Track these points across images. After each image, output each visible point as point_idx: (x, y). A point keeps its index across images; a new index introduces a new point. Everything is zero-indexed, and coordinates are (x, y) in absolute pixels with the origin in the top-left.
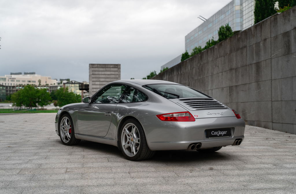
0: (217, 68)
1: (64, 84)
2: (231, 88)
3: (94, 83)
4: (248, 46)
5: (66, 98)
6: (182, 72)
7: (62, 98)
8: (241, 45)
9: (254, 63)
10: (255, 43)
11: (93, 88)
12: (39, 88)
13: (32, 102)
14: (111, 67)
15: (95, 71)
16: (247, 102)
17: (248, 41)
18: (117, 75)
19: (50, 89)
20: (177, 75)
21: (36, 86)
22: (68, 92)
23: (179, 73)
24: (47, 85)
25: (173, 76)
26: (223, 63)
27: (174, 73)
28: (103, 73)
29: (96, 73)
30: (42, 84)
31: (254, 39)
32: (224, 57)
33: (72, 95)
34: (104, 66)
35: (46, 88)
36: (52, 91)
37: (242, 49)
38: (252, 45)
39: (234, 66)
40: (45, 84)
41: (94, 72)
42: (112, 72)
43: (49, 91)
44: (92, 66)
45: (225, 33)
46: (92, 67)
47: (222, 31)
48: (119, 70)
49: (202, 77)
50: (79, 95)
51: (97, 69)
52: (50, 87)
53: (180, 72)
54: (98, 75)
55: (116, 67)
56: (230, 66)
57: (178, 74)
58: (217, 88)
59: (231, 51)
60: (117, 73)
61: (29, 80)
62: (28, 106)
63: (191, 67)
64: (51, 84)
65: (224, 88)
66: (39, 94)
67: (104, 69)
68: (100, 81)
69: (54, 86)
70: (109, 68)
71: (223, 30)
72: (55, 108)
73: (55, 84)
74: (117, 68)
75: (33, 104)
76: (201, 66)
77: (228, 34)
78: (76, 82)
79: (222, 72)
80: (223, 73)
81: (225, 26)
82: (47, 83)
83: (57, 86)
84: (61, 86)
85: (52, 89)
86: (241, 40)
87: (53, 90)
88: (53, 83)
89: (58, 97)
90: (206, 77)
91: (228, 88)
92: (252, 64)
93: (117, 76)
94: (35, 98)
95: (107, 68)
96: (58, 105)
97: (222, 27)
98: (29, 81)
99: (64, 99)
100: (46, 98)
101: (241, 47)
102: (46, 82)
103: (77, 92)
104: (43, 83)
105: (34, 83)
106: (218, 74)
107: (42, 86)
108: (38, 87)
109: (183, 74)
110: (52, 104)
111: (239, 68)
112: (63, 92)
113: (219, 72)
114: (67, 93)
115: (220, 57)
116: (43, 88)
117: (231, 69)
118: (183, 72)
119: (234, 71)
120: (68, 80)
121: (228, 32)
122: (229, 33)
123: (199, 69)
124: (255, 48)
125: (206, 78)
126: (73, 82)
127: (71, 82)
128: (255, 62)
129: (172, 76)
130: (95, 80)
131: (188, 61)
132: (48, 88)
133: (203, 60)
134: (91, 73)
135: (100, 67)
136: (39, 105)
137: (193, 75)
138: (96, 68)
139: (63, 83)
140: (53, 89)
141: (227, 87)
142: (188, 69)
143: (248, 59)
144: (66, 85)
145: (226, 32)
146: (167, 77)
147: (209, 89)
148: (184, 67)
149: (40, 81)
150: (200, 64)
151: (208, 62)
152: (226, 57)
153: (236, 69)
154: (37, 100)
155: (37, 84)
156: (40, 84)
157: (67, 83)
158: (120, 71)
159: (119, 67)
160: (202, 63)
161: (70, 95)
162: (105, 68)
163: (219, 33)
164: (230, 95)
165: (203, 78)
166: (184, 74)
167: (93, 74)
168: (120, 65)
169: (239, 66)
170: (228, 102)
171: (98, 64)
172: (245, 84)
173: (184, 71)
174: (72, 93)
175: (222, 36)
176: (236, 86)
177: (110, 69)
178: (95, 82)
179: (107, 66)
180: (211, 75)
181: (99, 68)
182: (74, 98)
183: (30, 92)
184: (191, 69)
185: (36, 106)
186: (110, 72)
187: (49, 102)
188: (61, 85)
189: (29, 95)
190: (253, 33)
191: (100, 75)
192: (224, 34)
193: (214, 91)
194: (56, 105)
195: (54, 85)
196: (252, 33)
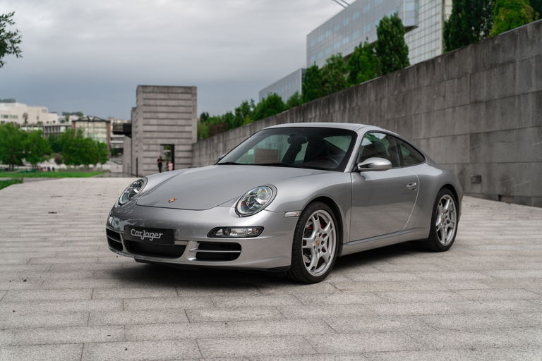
0: (441, 99)
1: (74, 122)
2: (474, 138)
3: (146, 121)
4: (518, 60)
5: (78, 149)
6: (354, 104)
7: (71, 148)
8: (502, 57)
9: (533, 93)
10: (534, 55)
11: (145, 131)
12: (25, 129)
13: (15, 157)
14: (180, 91)
15: (149, 99)
16: (514, 163)
17: (518, 51)
18: (191, 106)
19: (45, 132)
20: (342, 111)
21: (19, 126)
22: (81, 137)
23: (348, 106)
24: (40, 124)
25: (331, 111)
26: (455, 90)
27: (333, 106)
28: (164, 103)
29: (152, 102)
30: (30, 121)
31: (532, 47)
32: (459, 79)
33: (89, 142)
34: (166, 91)
35: (37, 129)
36: (49, 136)
37: (503, 65)
38: (528, 59)
39: (483, 96)
40: (36, 122)
41: (146, 101)
42: (180, 101)
43: (45, 136)
44: (143, 89)
45: (390, 30)
46: (144, 92)
47: (384, 26)
48: (194, 98)
49: (403, 115)
50: (103, 144)
51: (152, 95)
52: (46, 127)
53: (350, 105)
54: (155, 108)
55: (189, 91)
56: (472, 96)
57: (345, 108)
58: (441, 137)
59: (476, 69)
60: (189, 103)
61: (6, 114)
62: (6, 164)
63: (376, 96)
64: (48, 122)
65: (459, 137)
66: (29, 141)
67: (166, 96)
68: (158, 118)
69: (53, 127)
70: (175, 93)
71: (387, 24)
72: (56, 167)
73: (54, 122)
74: (189, 93)
75: (16, 160)
76: (401, 95)
77: (395, 33)
78: (96, 119)
79: (454, 107)
80: (457, 108)
81: (390, 17)
82: (40, 120)
83: (59, 127)
84: (67, 127)
85: (49, 132)
86: (501, 49)
87: (51, 134)
88: (51, 120)
89: (64, 147)
90: (415, 115)
91: (468, 136)
92: (528, 93)
93: (191, 109)
94: (21, 148)
95: (172, 93)
96: (63, 161)
97: (385, 20)
98: (6, 117)
99: (75, 151)
100: (41, 149)
101: (500, 63)
102: (38, 118)
103: (98, 138)
104: (32, 120)
105: (14, 120)
106: (443, 109)
107: (30, 126)
108: (23, 126)
109: (357, 108)
110: (52, 160)
111: (495, 100)
112: (72, 138)
113: (446, 106)
114: (80, 139)
115: (448, 80)
116: (31, 129)
117: (476, 102)
118: (357, 105)
119: (483, 106)
120: (79, 114)
121: (395, 29)
122: (398, 31)
123: (396, 100)
124: (534, 65)
125: (413, 117)
126: (91, 118)
127: (87, 119)
128: (534, 89)
129: (329, 111)
130: (148, 115)
131: (368, 85)
132: (41, 129)
133: (406, 83)
134: (142, 103)
135: (158, 91)
136: (27, 161)
137: (381, 111)
138: (150, 93)
139: (70, 121)
140: (52, 132)
141: (465, 134)
142: (369, 99)
143: (517, 84)
144: (78, 125)
145: (392, 29)
146: (318, 113)
147: (422, 136)
148: (359, 95)
149: (25, 116)
150: (400, 92)
151: (419, 89)
152: (463, 79)
153: (488, 103)
154: (24, 152)
155: (21, 121)
156: (26, 122)
157: (80, 120)
158: (196, 100)
159: (193, 92)
160: (404, 90)
161: (86, 144)
162: (168, 93)
163: (378, 30)
164: (472, 150)
165: (406, 116)
166: (359, 110)
167: (144, 105)
168: (196, 88)
169: (496, 97)
170: (468, 161)
171: (154, 87)
172: (509, 130)
173: (359, 103)
174: (89, 139)
175: (385, 37)
176: (488, 133)
177: (176, 95)
178: (148, 120)
179: (170, 91)
180: (425, 111)
181: (157, 93)
182: (94, 149)
183: (11, 138)
184: (376, 100)
185: (21, 164)
186: (177, 101)
187: (46, 156)
188: (66, 124)
189: (9, 142)
190: (530, 37)
191: (159, 108)
192: (389, 32)
193: (432, 141)
194: (58, 162)
195: (53, 124)
196: (527, 37)
